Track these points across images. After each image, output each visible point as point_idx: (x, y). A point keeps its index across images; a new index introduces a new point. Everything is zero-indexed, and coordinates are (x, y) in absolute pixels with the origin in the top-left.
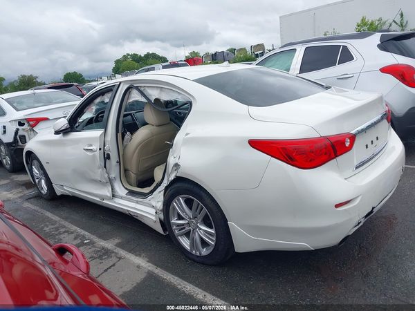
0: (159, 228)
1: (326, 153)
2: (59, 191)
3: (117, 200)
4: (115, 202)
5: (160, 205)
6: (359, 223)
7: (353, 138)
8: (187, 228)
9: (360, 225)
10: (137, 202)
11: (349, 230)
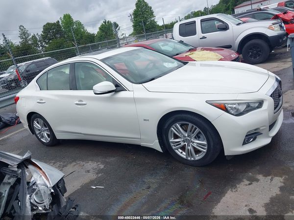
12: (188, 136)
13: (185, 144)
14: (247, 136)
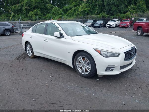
12: (84, 63)
13: (82, 67)
14: (107, 67)
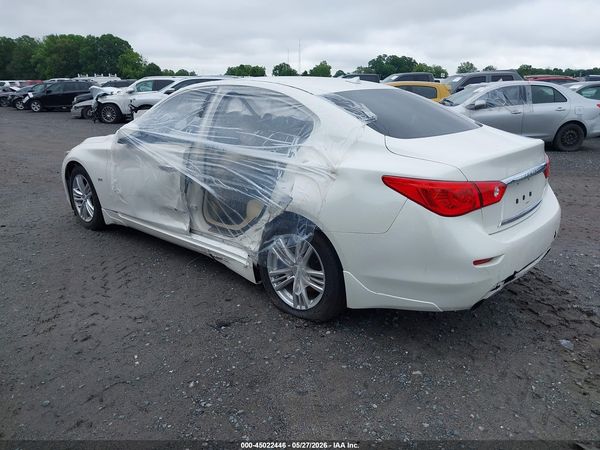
0: (250, 276)
1: (471, 201)
2: (109, 219)
3: (195, 237)
4: (192, 239)
5: (255, 247)
6: (497, 287)
7: (503, 188)
8: (289, 278)
9: (499, 289)
10: (223, 241)
11: (485, 293)
